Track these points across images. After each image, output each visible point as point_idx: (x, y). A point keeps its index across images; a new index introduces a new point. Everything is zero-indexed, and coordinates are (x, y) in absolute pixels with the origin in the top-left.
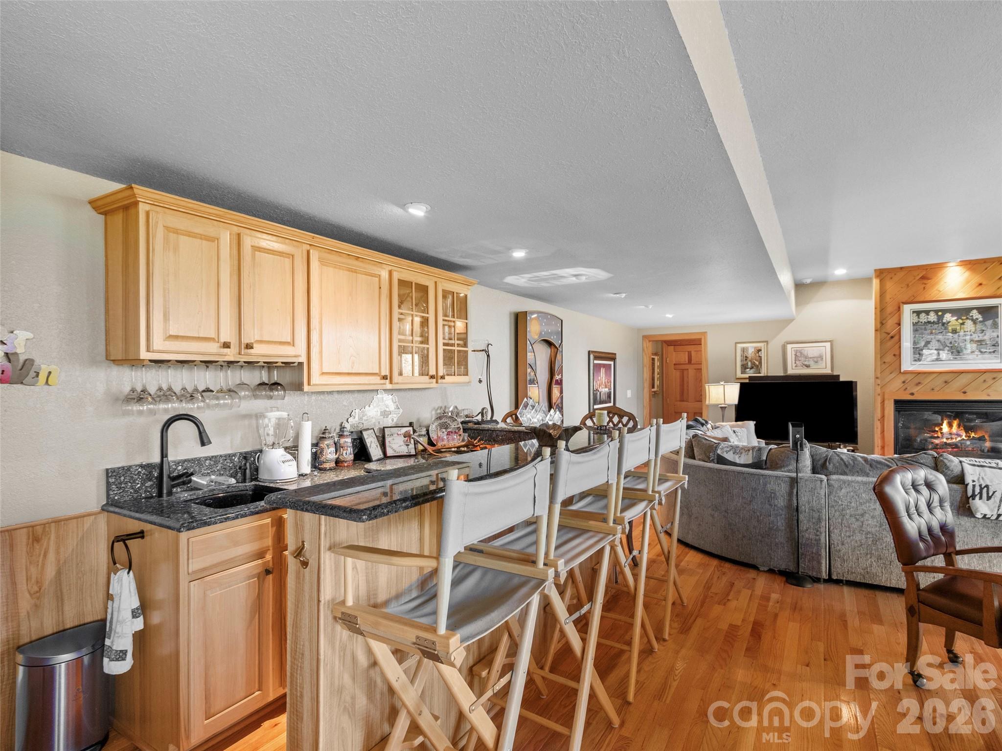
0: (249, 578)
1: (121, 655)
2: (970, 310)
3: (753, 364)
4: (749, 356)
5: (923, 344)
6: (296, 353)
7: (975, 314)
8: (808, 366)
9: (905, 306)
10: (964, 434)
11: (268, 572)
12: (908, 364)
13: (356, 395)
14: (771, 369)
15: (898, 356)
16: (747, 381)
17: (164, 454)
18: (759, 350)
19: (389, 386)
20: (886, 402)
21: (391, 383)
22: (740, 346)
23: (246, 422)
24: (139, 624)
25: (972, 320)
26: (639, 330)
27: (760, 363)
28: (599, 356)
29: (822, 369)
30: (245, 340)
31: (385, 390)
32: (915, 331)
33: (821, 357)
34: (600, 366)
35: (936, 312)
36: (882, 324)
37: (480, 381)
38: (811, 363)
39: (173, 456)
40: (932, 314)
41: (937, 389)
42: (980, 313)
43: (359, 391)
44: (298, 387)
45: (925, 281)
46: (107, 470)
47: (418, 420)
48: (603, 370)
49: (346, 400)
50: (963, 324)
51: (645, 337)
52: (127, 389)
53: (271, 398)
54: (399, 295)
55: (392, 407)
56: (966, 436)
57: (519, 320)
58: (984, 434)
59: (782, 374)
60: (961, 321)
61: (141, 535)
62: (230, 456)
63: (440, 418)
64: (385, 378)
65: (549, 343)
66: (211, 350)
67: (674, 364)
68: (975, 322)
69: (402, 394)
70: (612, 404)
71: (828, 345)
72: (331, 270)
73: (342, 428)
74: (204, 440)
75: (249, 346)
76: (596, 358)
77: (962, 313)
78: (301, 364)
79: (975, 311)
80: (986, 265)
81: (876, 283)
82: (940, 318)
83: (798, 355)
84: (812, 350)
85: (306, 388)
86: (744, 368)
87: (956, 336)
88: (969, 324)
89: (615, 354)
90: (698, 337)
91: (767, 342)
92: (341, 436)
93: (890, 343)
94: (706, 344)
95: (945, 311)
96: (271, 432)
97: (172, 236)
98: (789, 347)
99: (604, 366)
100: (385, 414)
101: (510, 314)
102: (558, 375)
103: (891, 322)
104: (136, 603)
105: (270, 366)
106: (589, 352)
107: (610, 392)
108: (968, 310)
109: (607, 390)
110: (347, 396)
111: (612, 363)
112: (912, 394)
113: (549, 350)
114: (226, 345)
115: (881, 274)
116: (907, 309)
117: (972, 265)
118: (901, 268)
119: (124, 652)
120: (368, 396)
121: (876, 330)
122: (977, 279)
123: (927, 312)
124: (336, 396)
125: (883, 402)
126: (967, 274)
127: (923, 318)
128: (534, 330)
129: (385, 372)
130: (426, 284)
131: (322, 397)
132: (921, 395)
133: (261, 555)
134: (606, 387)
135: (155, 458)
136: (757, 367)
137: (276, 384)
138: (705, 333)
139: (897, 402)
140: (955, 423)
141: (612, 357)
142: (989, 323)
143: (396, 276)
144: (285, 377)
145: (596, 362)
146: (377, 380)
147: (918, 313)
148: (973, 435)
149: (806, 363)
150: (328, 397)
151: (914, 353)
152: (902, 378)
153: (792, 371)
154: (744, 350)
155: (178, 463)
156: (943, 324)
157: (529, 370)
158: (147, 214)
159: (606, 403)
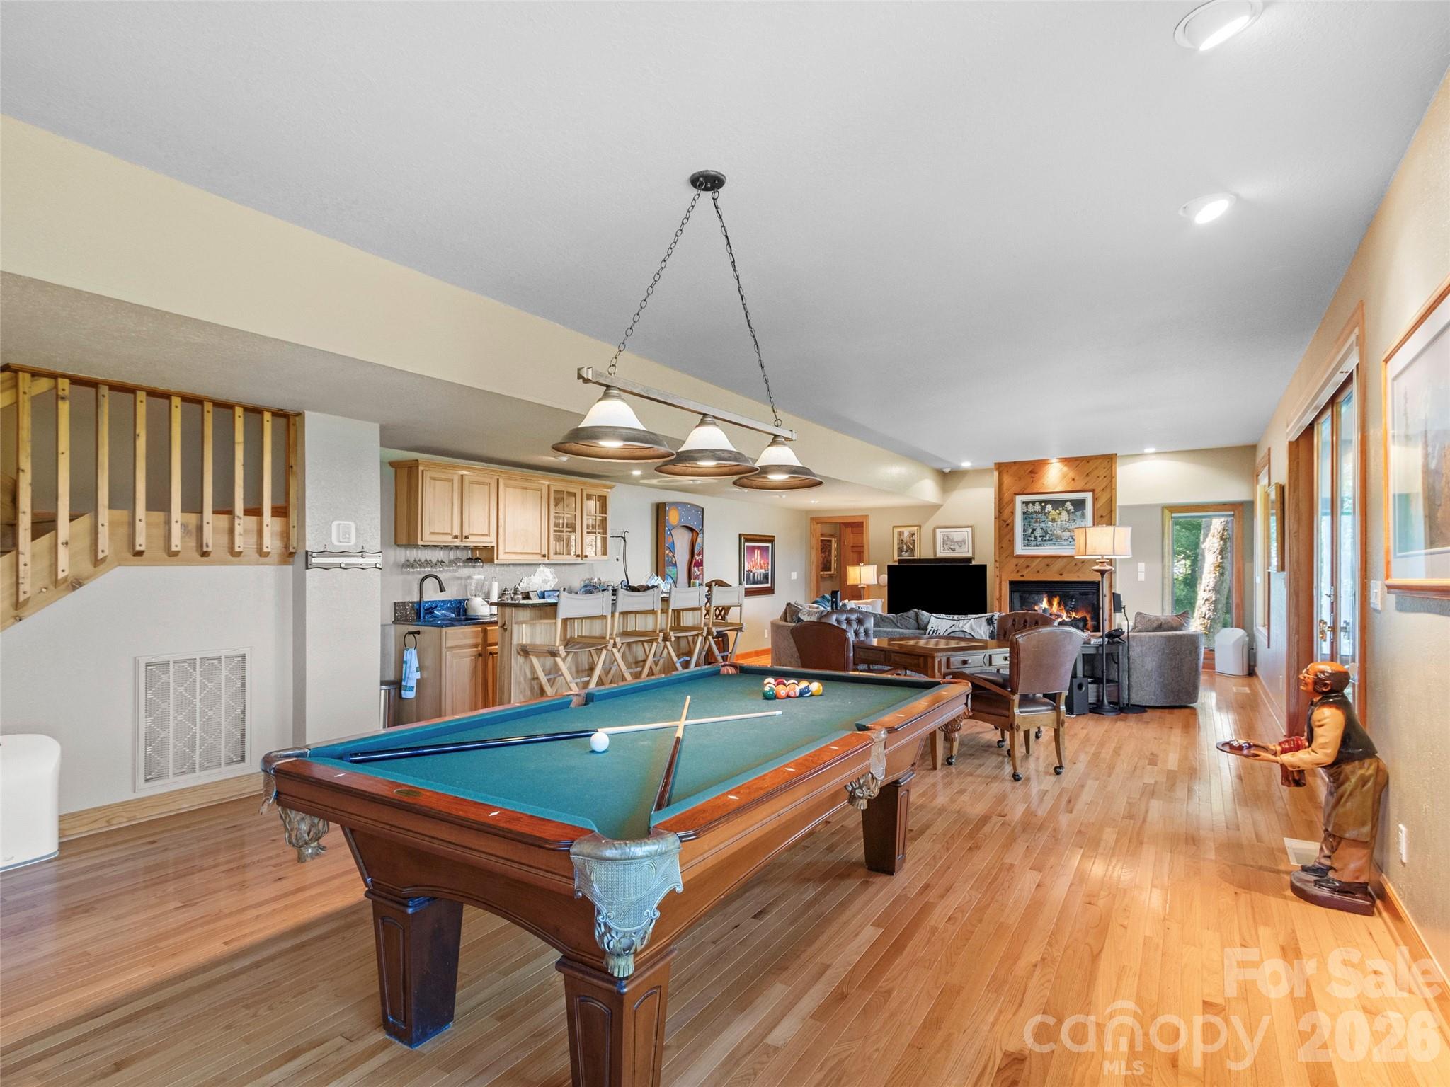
0: (472, 656)
1: (411, 689)
2: (1064, 502)
3: (908, 547)
4: (905, 540)
5: (1030, 531)
6: (490, 541)
7: (1068, 505)
8: (954, 550)
9: (1017, 497)
10: (1064, 615)
11: (480, 655)
12: (1020, 549)
13: (525, 568)
14: (923, 552)
15: (1012, 542)
16: (897, 564)
17: (421, 597)
18: (914, 534)
19: (547, 562)
20: (1003, 583)
21: (548, 559)
22: (896, 530)
23: (459, 582)
24: (418, 676)
25: (1067, 511)
26: (807, 512)
27: (914, 546)
28: (749, 538)
29: (963, 552)
30: (465, 534)
31: (545, 564)
32: (1025, 519)
33: (964, 541)
34: (754, 548)
35: (1040, 502)
36: (1000, 512)
37: (617, 560)
38: (956, 547)
39: (426, 598)
40: (1037, 504)
41: (1041, 571)
42: (1072, 505)
43: (527, 565)
44: (491, 561)
45: (1033, 475)
46: (395, 603)
47: (570, 587)
48: (757, 553)
49: (518, 570)
50: (1060, 514)
51: (812, 519)
52: (403, 560)
53: (474, 567)
54: (555, 498)
55: (550, 577)
56: (1067, 617)
57: (660, 510)
58: (1085, 614)
59: (932, 557)
60: (1058, 511)
61: (418, 633)
62: (450, 601)
63: (586, 586)
64: (544, 556)
65: (691, 530)
66: (448, 540)
67: (853, 547)
68: (1068, 512)
69: (558, 568)
70: (769, 585)
71: (970, 530)
72: (511, 489)
73: (516, 589)
74: (442, 590)
75: (466, 537)
76: (747, 540)
77: (1058, 504)
78: (493, 547)
79: (1068, 503)
80: (1078, 462)
81: (996, 474)
82: (1043, 508)
83: (947, 539)
84: (957, 535)
85: (496, 562)
86: (900, 550)
87: (1055, 524)
88: (1064, 515)
89: (774, 537)
90: (860, 520)
91: (920, 526)
92: (515, 594)
93: (1006, 530)
94: (867, 526)
95: (1047, 502)
96: (473, 588)
97: (432, 481)
98: (938, 531)
99: (759, 548)
100: (545, 582)
101: (652, 504)
102: (699, 556)
103: (1007, 512)
104: (418, 665)
105: (476, 548)
106: (740, 535)
107: (767, 574)
108: (1063, 502)
109: (763, 571)
110: (519, 568)
111: (770, 545)
112: (1022, 576)
113: (691, 534)
114: (456, 537)
115: (1001, 467)
116: (1019, 499)
117: (1068, 461)
118: (1015, 463)
119: (413, 687)
120: (533, 568)
121: (995, 518)
122: (1072, 474)
123: (1034, 503)
124: (512, 567)
125: (1000, 583)
126: (1065, 469)
127: (1030, 507)
128: (673, 517)
129: (545, 552)
130: (574, 491)
131: (503, 568)
132: (1030, 577)
133: (476, 646)
134: (761, 568)
135: (416, 598)
136: (911, 550)
137: (478, 559)
138: (866, 516)
139: (1012, 583)
140: (1055, 601)
141: (771, 540)
142: (1079, 513)
143: (552, 489)
144: (484, 555)
145: (746, 544)
146: (539, 557)
147: (1026, 503)
148: (1074, 615)
149: (952, 547)
150: (506, 568)
151: (1024, 539)
152: (1015, 561)
153: (941, 554)
154: (900, 534)
155: (427, 602)
156: (1045, 514)
157: (667, 552)
158: (423, 471)
159: (761, 583)
